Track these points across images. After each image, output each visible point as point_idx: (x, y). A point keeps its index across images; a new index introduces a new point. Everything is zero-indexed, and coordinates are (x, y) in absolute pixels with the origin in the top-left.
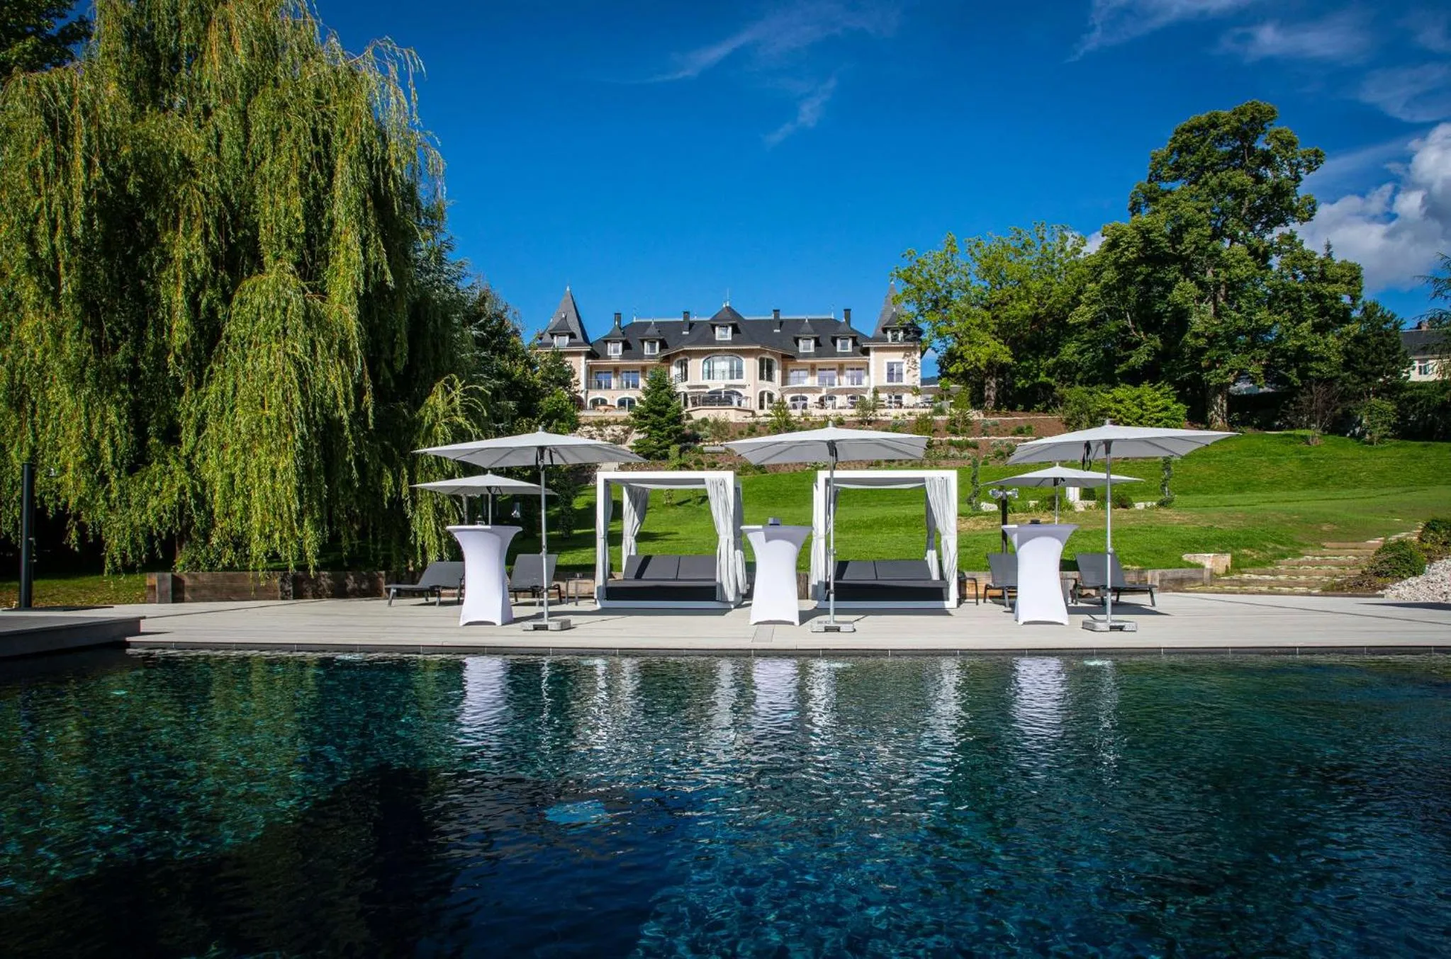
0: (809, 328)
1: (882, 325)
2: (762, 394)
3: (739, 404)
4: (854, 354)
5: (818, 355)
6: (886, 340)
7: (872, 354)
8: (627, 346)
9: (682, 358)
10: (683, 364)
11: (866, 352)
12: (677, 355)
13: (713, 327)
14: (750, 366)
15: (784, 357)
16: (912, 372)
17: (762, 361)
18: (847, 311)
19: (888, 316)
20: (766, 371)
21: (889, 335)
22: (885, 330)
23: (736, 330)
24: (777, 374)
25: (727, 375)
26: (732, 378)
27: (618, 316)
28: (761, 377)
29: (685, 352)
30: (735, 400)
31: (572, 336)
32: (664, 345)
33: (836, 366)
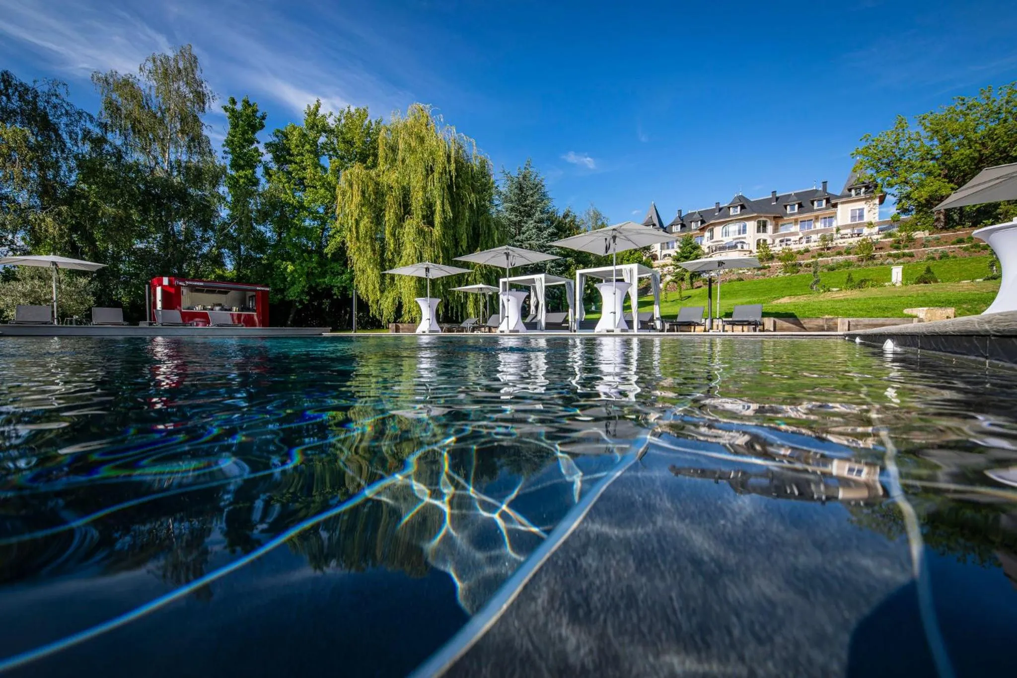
0: (795, 198)
1: (848, 187)
2: (759, 241)
3: (742, 248)
4: (827, 208)
5: (799, 213)
6: (851, 196)
7: (839, 206)
8: (683, 226)
9: (711, 227)
10: (712, 231)
11: (835, 206)
12: (708, 226)
13: (729, 208)
14: (752, 226)
15: (775, 218)
16: (873, 211)
17: (759, 222)
18: (825, 183)
19: (853, 181)
20: (762, 227)
21: (853, 192)
22: (850, 190)
23: (743, 207)
24: (770, 228)
25: (737, 233)
26: (739, 234)
27: (680, 211)
28: (758, 231)
29: (711, 224)
30: (739, 246)
31: (654, 225)
32: (703, 222)
33: (813, 218)
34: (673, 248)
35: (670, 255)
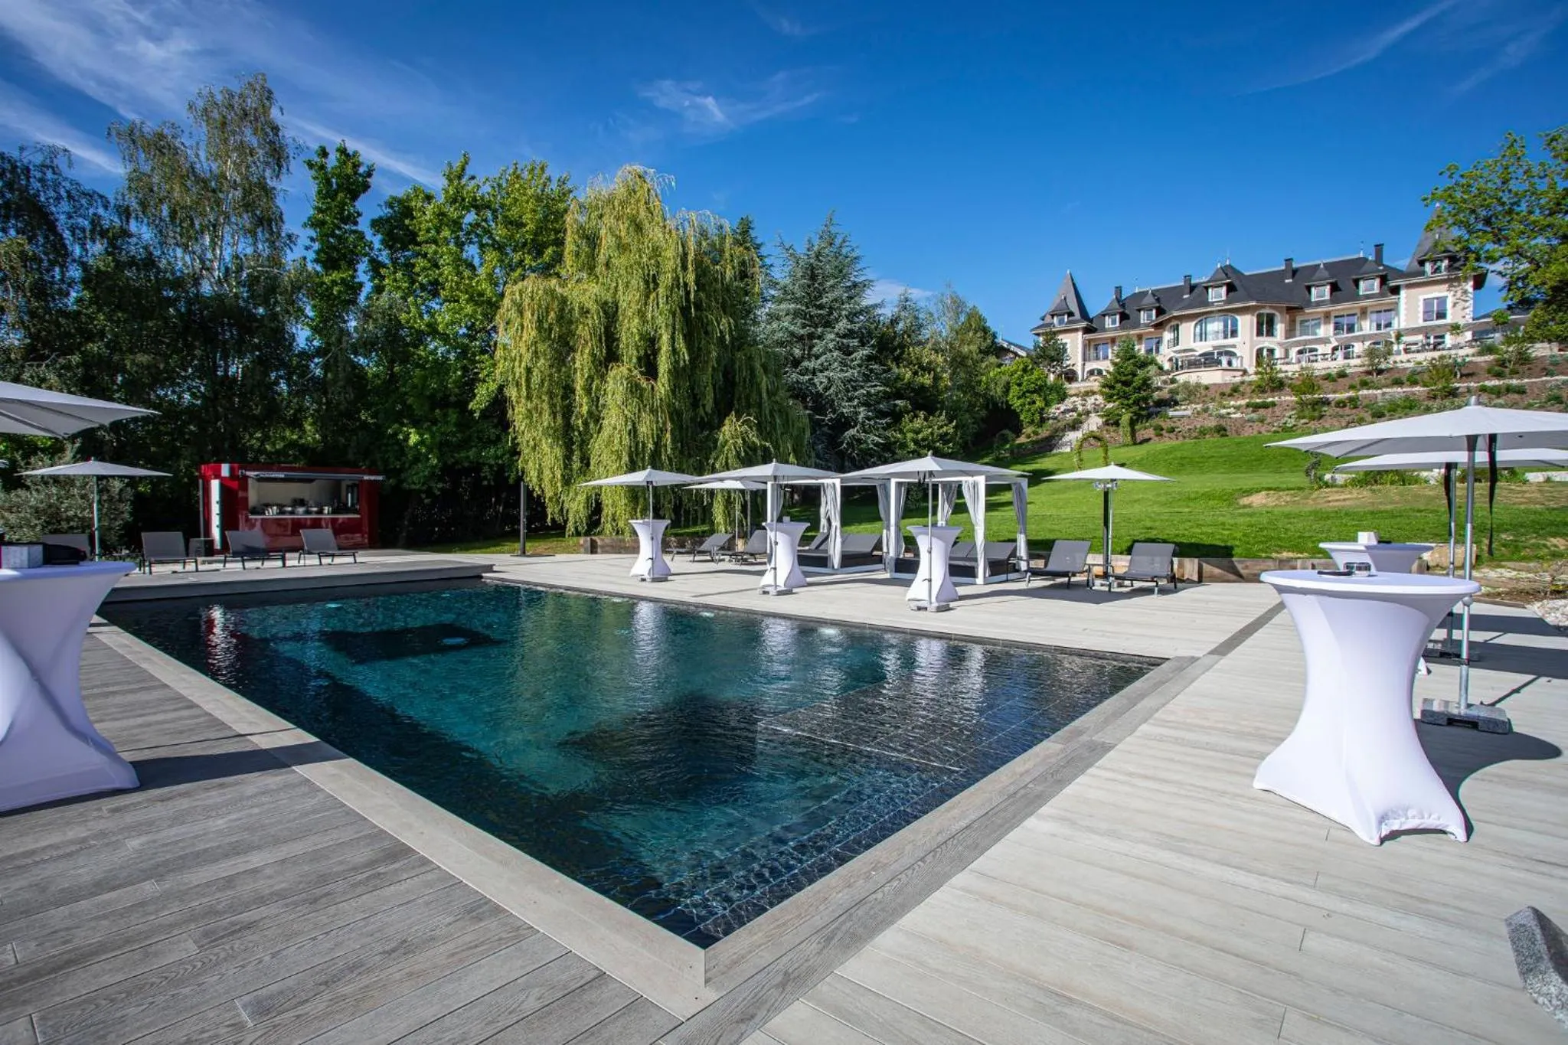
0: (1326, 274)
1: (1418, 256)
2: (1259, 352)
3: (1230, 363)
4: (1381, 295)
5: (1334, 300)
6: (1423, 273)
7: (1403, 293)
8: (1124, 317)
9: (1174, 323)
10: (1176, 328)
11: (1395, 291)
12: (1169, 320)
13: (1207, 288)
14: (1246, 323)
15: (1289, 309)
16: (1462, 304)
17: (1259, 316)
18: (1379, 248)
19: (1428, 244)
20: (1265, 326)
21: (1428, 267)
22: (1422, 263)
23: (1231, 288)
24: (1280, 328)
25: (1221, 335)
26: (1226, 337)
27: (1119, 290)
28: (1259, 333)
29: (1175, 318)
30: (1224, 360)
31: (1070, 314)
32: (1160, 312)
33: (1358, 311)
34: (1106, 358)
35: (1100, 372)
